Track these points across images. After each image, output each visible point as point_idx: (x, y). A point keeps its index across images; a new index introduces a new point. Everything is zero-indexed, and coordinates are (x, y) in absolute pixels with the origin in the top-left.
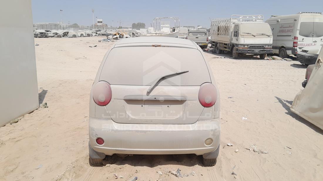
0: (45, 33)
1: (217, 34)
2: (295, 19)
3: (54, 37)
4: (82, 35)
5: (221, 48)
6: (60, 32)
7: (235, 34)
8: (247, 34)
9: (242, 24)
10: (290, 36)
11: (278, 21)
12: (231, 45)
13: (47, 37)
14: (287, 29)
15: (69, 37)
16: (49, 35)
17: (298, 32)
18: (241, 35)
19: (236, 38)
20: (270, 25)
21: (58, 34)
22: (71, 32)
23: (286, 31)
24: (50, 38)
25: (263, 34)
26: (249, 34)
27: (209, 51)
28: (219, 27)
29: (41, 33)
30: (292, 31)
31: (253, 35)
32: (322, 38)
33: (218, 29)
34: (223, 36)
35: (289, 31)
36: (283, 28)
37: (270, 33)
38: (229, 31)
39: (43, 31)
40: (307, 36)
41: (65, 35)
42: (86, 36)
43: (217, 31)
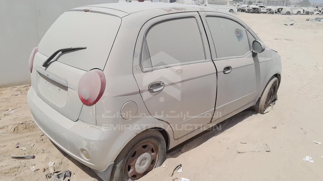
0: (258, 9)
3: (266, 13)
4: (299, 12)
6: (274, 8)
13: (259, 13)
15: (282, 14)
16: (262, 11)
21: (271, 10)
22: (285, 9)
24: (262, 14)
29: (254, 9)
39: (257, 7)
41: (279, 11)
42: (304, 14)
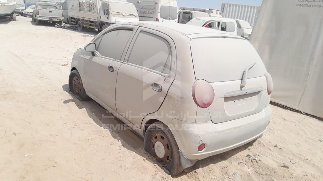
1: (79, 10)
2: (156, 2)
5: (85, 26)
7: (105, 12)
8: (117, 13)
9: (111, 2)
10: (152, 17)
11: (138, 2)
12: (99, 23)
14: (148, 10)
17: (159, 14)
18: (112, 14)
19: (107, 16)
20: (134, 5)
23: (148, 13)
25: (131, 14)
26: (119, 14)
27: (66, 27)
28: (80, 2)
30: (153, 13)
31: (123, 15)
32: (175, 21)
33: (80, 4)
34: (88, 13)
35: (150, 13)
36: (144, 9)
37: (136, 14)
38: (95, 8)
40: (165, 19)
43: (79, 7)
